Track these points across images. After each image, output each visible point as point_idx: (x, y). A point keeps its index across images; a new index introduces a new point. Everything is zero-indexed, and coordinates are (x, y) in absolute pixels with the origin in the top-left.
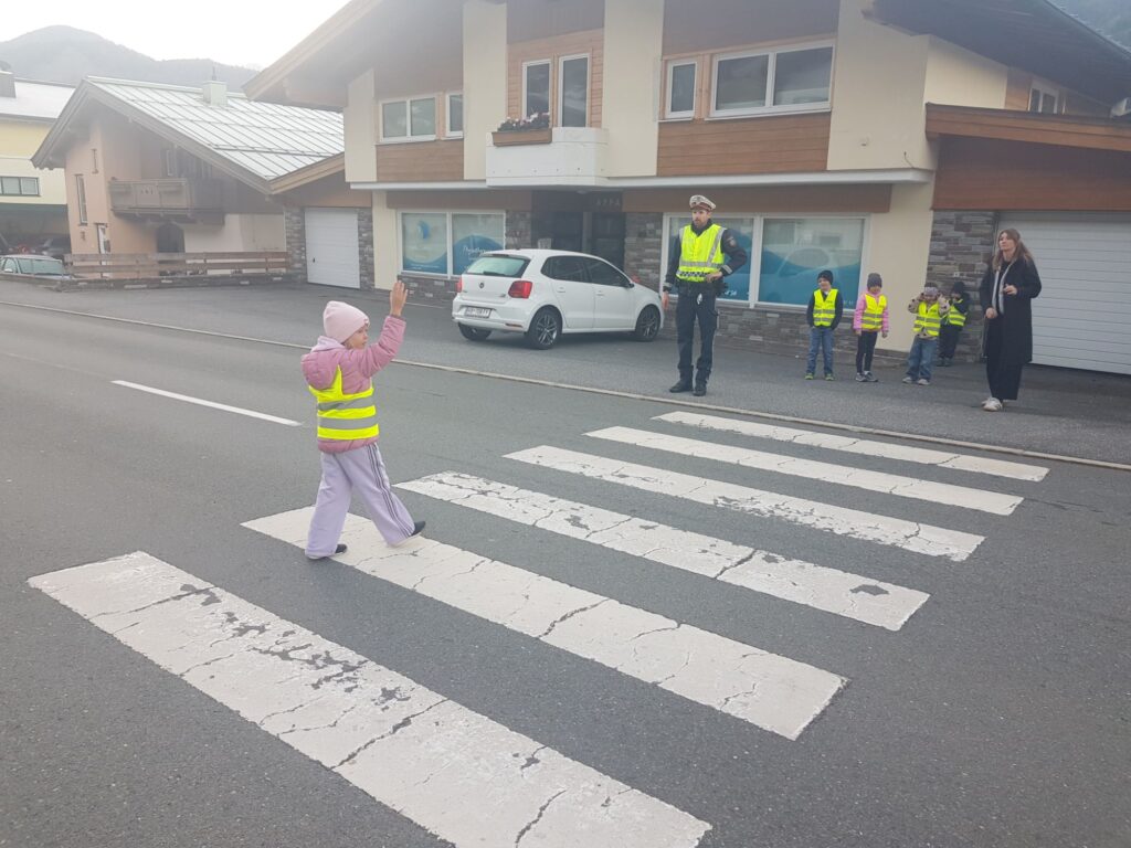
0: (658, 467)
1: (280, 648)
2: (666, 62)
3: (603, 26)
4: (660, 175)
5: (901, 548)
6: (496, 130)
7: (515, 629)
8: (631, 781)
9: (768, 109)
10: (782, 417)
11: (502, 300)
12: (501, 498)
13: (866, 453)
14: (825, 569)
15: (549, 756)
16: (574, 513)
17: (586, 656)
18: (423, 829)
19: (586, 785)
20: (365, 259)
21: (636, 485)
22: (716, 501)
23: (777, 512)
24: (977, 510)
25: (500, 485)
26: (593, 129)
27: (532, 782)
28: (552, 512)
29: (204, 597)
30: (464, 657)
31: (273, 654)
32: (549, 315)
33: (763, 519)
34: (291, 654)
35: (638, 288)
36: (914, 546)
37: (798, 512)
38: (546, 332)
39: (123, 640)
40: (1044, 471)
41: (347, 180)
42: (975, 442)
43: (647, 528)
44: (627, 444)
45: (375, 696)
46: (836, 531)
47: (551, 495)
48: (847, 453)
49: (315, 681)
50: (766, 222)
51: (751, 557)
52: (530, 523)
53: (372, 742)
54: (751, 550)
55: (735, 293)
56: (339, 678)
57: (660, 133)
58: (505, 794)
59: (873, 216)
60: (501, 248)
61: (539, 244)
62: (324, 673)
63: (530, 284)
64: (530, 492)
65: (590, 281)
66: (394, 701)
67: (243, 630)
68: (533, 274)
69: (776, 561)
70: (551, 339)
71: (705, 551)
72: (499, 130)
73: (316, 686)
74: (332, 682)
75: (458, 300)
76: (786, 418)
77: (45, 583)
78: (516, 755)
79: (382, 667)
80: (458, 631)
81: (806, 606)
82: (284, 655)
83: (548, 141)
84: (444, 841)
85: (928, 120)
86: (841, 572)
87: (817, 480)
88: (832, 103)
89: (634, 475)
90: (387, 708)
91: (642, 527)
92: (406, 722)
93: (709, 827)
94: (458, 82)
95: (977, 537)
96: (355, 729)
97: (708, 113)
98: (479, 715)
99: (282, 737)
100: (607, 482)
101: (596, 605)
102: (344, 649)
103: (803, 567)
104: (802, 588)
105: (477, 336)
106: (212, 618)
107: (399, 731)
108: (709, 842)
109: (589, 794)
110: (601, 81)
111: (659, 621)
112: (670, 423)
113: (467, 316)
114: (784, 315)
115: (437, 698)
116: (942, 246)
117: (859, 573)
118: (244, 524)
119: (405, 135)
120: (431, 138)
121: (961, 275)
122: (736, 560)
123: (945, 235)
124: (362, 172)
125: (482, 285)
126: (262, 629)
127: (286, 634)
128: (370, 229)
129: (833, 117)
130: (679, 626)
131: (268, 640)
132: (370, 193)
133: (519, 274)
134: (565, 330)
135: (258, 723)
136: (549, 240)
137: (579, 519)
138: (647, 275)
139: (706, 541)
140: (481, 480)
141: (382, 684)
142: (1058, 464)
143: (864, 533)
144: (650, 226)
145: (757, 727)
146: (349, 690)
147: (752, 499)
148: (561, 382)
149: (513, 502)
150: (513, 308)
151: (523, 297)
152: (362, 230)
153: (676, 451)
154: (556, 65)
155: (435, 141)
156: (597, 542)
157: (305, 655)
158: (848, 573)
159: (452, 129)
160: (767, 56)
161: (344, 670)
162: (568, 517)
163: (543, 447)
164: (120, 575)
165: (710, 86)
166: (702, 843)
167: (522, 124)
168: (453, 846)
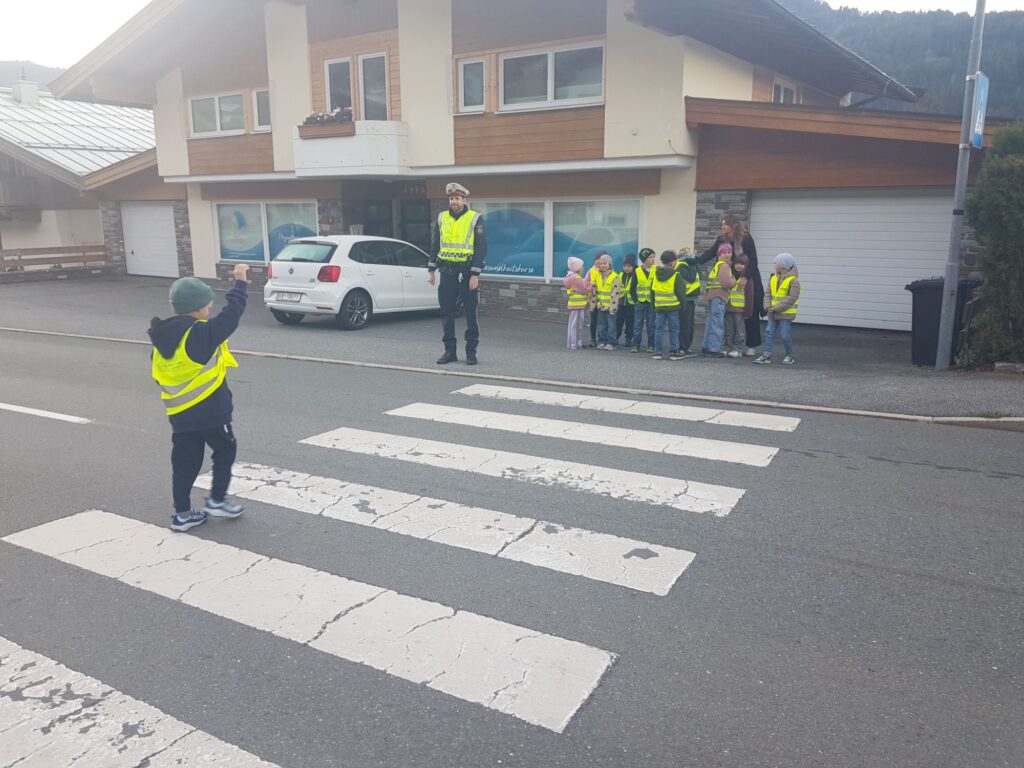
0: (452, 442)
1: (14, 686)
2: (457, 60)
3: (397, 27)
4: (457, 164)
5: (671, 508)
6: (301, 124)
7: (284, 636)
9: (550, 103)
10: (570, 384)
11: (313, 284)
12: (289, 487)
13: (643, 414)
14: (601, 535)
16: (365, 498)
20: (182, 248)
21: (430, 463)
22: (503, 474)
23: (561, 480)
24: (739, 464)
25: (291, 473)
26: (393, 122)
28: (340, 499)
30: (223, 675)
32: (358, 297)
33: (548, 488)
34: (25, 693)
36: (682, 505)
37: (580, 478)
38: (356, 313)
40: (797, 421)
41: (160, 174)
42: (737, 397)
43: (434, 507)
44: (425, 421)
45: (112, 734)
46: (614, 495)
47: (343, 480)
48: (627, 415)
49: (46, 723)
50: (556, 206)
51: (532, 529)
52: (317, 512)
54: (534, 521)
55: (531, 270)
56: (76, 716)
57: (455, 126)
59: (646, 197)
60: (316, 235)
61: (351, 229)
62: (59, 712)
63: (338, 268)
64: (322, 478)
65: (397, 264)
66: (135, 738)
68: (340, 259)
69: (556, 531)
70: (362, 319)
71: (488, 527)
72: (305, 123)
73: (46, 730)
74: (68, 722)
75: (269, 286)
76: (576, 385)
79: (128, 697)
80: (220, 645)
81: (581, 577)
82: (17, 695)
83: (352, 133)
85: (688, 111)
86: (615, 537)
87: (599, 444)
88: (605, 98)
89: (428, 452)
90: (125, 747)
91: (430, 506)
94: (264, 80)
95: (739, 490)
97: (498, 107)
98: (229, 745)
100: (402, 462)
101: (372, 599)
102: (88, 679)
103: (580, 535)
104: (578, 557)
105: (291, 320)
110: (399, 78)
111: (437, 609)
112: (468, 396)
113: (278, 301)
115: (184, 728)
116: (706, 223)
117: (632, 537)
119: (215, 130)
120: (241, 132)
122: (518, 534)
123: (707, 212)
124: (174, 166)
125: (291, 271)
127: (24, 668)
128: (186, 221)
129: (607, 109)
130: (455, 613)
132: (185, 185)
133: (328, 259)
134: (375, 310)
136: (362, 226)
137: (368, 503)
139: (489, 517)
140: (273, 469)
141: (123, 720)
142: (808, 413)
143: (638, 495)
145: (524, 722)
146: (84, 731)
147: (538, 467)
148: (369, 361)
149: (301, 491)
150: (323, 292)
151: (332, 281)
152: (179, 221)
153: (471, 424)
154: (355, 63)
155: (244, 135)
156: (383, 527)
157: (42, 691)
158: (622, 538)
159: (260, 124)
160: (547, 55)
161: (86, 705)
162: (357, 502)
163: (341, 429)
165: (497, 82)
167: (325, 118)
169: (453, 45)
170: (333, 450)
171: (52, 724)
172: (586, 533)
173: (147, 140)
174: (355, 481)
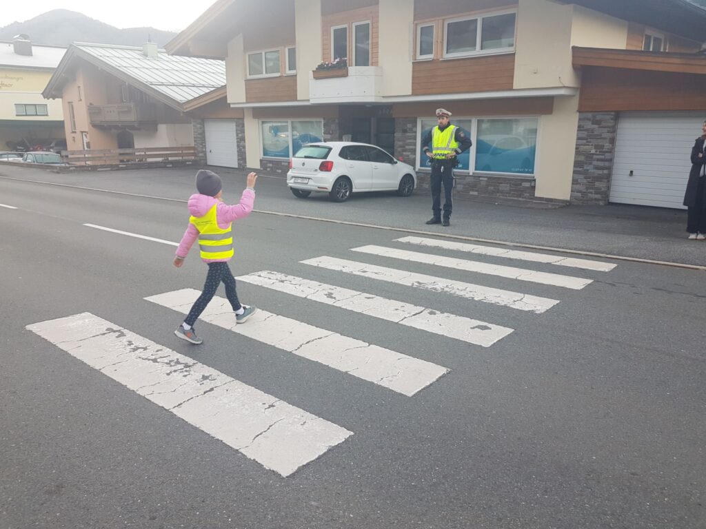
0: (387, 267)
1: (153, 357)
2: (416, 25)
3: (378, 3)
4: (414, 94)
5: (509, 307)
6: (315, 69)
7: (281, 348)
8: (320, 415)
9: (477, 52)
10: (470, 238)
11: (315, 173)
12: (291, 284)
14: (462, 318)
15: (281, 404)
16: (330, 291)
18: (209, 434)
19: (296, 416)
20: (240, 150)
21: (370, 276)
22: (413, 284)
23: (446, 289)
24: (561, 287)
25: (293, 277)
26: (373, 67)
27: (268, 415)
28: (318, 291)
29: (118, 334)
31: (149, 360)
32: (344, 181)
33: (437, 293)
34: (158, 360)
35: (400, 164)
36: (517, 306)
37: (458, 289)
38: (342, 192)
39: (72, 354)
40: (614, 266)
41: (228, 102)
43: (369, 298)
44: (373, 255)
45: (198, 379)
46: (476, 299)
47: (320, 282)
48: (501, 257)
49: (169, 372)
50: (480, 122)
51: (421, 312)
52: (304, 296)
53: (192, 398)
54: (424, 308)
55: (461, 166)
56: (181, 371)
57: (413, 68)
58: (253, 420)
59: (543, 116)
60: (320, 141)
61: (344, 138)
62: (174, 368)
63: (332, 163)
64: (309, 281)
65: (369, 160)
66: (207, 380)
67: (135, 349)
68: (334, 157)
69: (435, 314)
70: (346, 196)
71: (397, 309)
72: (317, 69)
73: (168, 374)
74: (177, 372)
75: (290, 173)
76: (472, 239)
77: (34, 328)
78: (264, 404)
79: (205, 366)
80: (249, 349)
81: (443, 335)
82: (155, 361)
83: (346, 75)
84: (218, 440)
85: (574, 57)
86: (469, 319)
87: (476, 272)
88: (515, 48)
89: (371, 271)
90: (203, 384)
91: (366, 298)
92: (212, 389)
93: (352, 433)
94: (293, 41)
95: (556, 301)
96: (184, 393)
97: (442, 56)
98: (250, 387)
99: (146, 397)
100: (355, 275)
101: (327, 336)
102: (187, 358)
103: (449, 317)
104: (443, 327)
105: (302, 195)
106: (120, 344)
107: (206, 394)
108: (350, 440)
109: (296, 420)
110: (378, 37)
111: (360, 343)
112: (402, 243)
113: (295, 183)
114: (490, 178)
115: (230, 379)
116: (584, 134)
117: (479, 320)
118: (145, 298)
119: (262, 73)
120: (278, 75)
121: (596, 151)
122: (412, 314)
123: (586, 127)
124: (237, 97)
125: (304, 164)
126: (145, 349)
127: (157, 351)
128: (243, 132)
129: (516, 56)
130: (369, 346)
131: (148, 354)
132: (243, 109)
133: (326, 157)
134: (354, 190)
135: (135, 390)
138: (408, 156)
139: (398, 304)
140: (283, 275)
141: (202, 374)
142: (624, 262)
143: (491, 300)
144: (409, 126)
145: (393, 391)
146: (185, 376)
147: (435, 282)
148: (345, 220)
149: (297, 286)
150: (322, 178)
151: (327, 171)
152: (239, 132)
153: (400, 258)
154: (351, 28)
155: (280, 77)
156: (338, 305)
157: (166, 360)
158: (473, 320)
159: (290, 70)
160: (477, 20)
161: (185, 367)
162: (326, 293)
163: (323, 257)
164: (74, 324)
165: (443, 40)
166: (346, 440)
167: (330, 65)
168: (222, 441)
169: (415, 16)
170: (317, 267)
171: (171, 372)
172: (453, 316)
173: (221, 79)
174: (327, 283)
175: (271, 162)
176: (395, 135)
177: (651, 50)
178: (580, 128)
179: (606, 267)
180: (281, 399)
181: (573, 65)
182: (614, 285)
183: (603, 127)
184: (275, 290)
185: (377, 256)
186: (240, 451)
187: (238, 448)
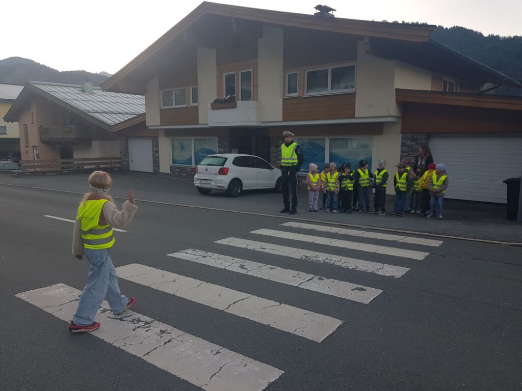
0: (279, 245)
2: (285, 72)
3: (257, 57)
4: (284, 120)
5: (375, 273)
6: (212, 103)
7: (215, 307)
8: (256, 358)
9: (328, 91)
10: (334, 223)
11: (216, 176)
12: (211, 258)
13: (368, 237)
14: (343, 282)
15: (224, 351)
16: (242, 264)
17: (242, 316)
18: (175, 376)
19: (238, 360)
20: (155, 159)
21: (269, 252)
22: (302, 258)
23: (326, 261)
24: (409, 258)
25: (212, 253)
26: (254, 101)
27: (217, 359)
28: (233, 264)
30: (193, 318)
31: (117, 319)
32: (236, 182)
33: (320, 264)
34: (124, 319)
36: (380, 273)
37: (335, 261)
38: (235, 189)
39: (56, 316)
40: (441, 242)
41: (147, 125)
42: (414, 231)
43: (272, 268)
44: (267, 236)
45: (157, 332)
46: (350, 268)
47: (233, 257)
48: (360, 237)
49: (134, 328)
50: (331, 140)
51: (313, 278)
52: (223, 268)
53: (156, 348)
54: (314, 276)
56: (143, 327)
57: (283, 103)
58: (207, 364)
59: (376, 136)
61: (232, 151)
62: (137, 325)
63: (228, 169)
64: (224, 256)
65: (254, 167)
66: (165, 334)
67: (104, 311)
68: (229, 165)
69: (323, 279)
70: (238, 192)
71: (294, 277)
72: (214, 102)
73: (134, 330)
74: (140, 328)
75: (196, 176)
76: (336, 223)
77: (22, 296)
78: (212, 351)
79: (160, 323)
80: (191, 309)
81: (333, 296)
82: (121, 319)
83: (235, 107)
84: (183, 380)
85: (397, 95)
86: (348, 283)
87: (345, 248)
88: (356, 90)
89: (268, 248)
90: (162, 336)
91: (270, 268)
92: (170, 341)
93: (283, 372)
94: (196, 83)
95: (407, 268)
96: (149, 344)
97: (304, 94)
98: (198, 338)
99: (121, 348)
100: (257, 251)
101: (247, 298)
102: (145, 317)
103: (333, 281)
104: (332, 289)
105: (205, 192)
107: (166, 344)
108: (283, 377)
109: (239, 363)
110: (257, 81)
111: (273, 303)
112: (286, 227)
113: (200, 183)
115: (181, 332)
116: (406, 149)
117: (356, 283)
119: (173, 105)
120: (184, 106)
122: (307, 280)
123: (407, 144)
124: (154, 122)
125: (207, 170)
128: (157, 146)
129: (356, 95)
130: (280, 304)
132: (158, 130)
133: (223, 165)
134: (244, 188)
135: (111, 343)
136: (237, 149)
137: (244, 266)
139: (295, 273)
140: (204, 252)
141: (160, 329)
142: (448, 239)
143: (361, 268)
145: (307, 339)
146: (147, 331)
147: (317, 256)
148: (241, 211)
149: (217, 260)
150: (220, 180)
151: (224, 175)
152: (154, 146)
153: (287, 238)
154: (238, 74)
155: (186, 107)
156: (250, 274)
157: (130, 319)
158: (351, 284)
159: (193, 103)
160: (328, 70)
161: (146, 324)
162: (239, 265)
163: (231, 238)
164: (53, 292)
165: (304, 83)
166: (280, 377)
167: (223, 100)
168: (186, 381)
169: (283, 66)
170: (228, 246)
171: (135, 328)
172: (336, 281)
173: (142, 107)
174: (238, 258)
175: (178, 168)
176: (271, 149)
177: (447, 91)
178: (403, 144)
179: (436, 243)
180: (224, 346)
181: (396, 100)
182: (445, 256)
183: (419, 144)
184: (201, 264)
185: (270, 236)
186: (202, 388)
187: (200, 386)
